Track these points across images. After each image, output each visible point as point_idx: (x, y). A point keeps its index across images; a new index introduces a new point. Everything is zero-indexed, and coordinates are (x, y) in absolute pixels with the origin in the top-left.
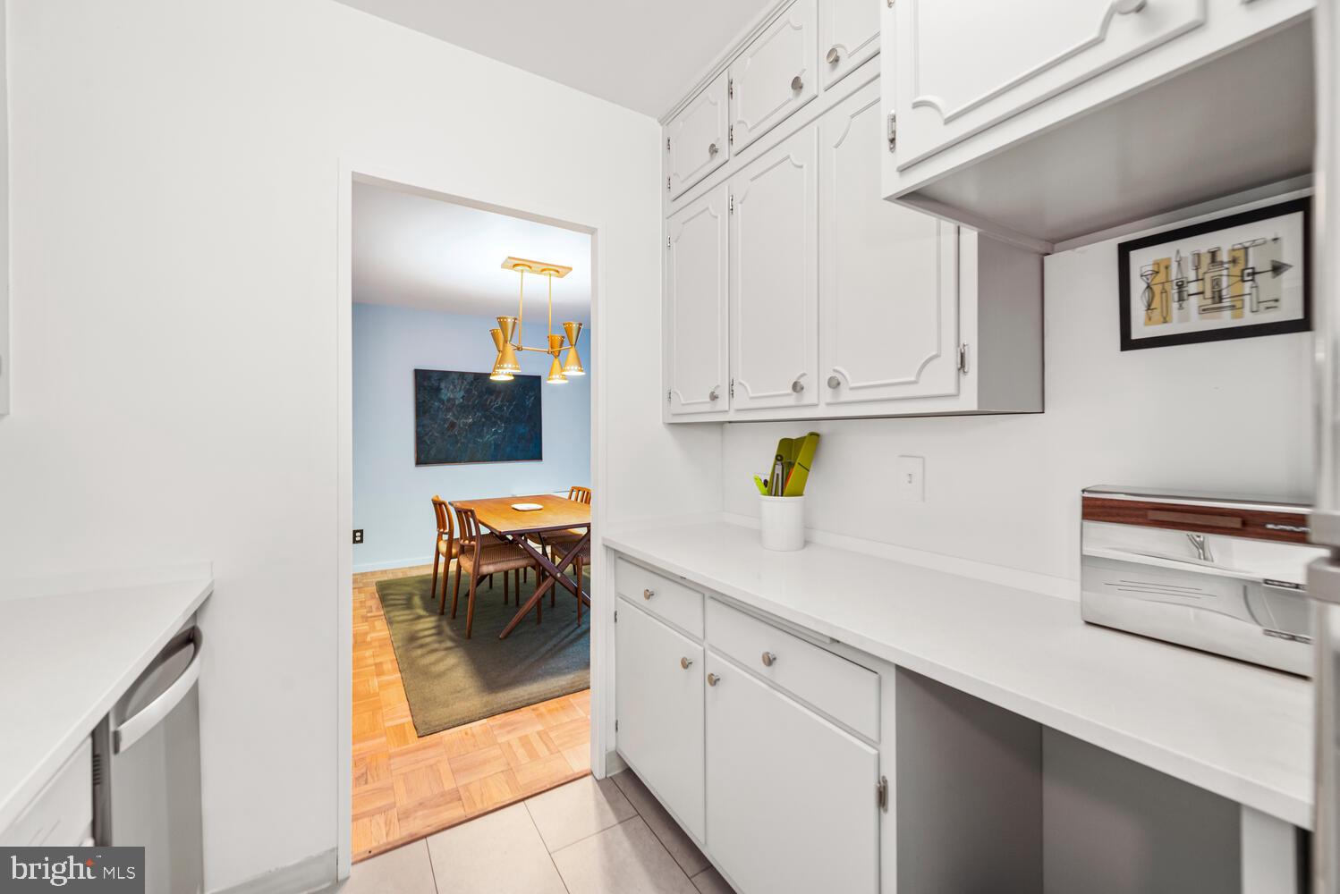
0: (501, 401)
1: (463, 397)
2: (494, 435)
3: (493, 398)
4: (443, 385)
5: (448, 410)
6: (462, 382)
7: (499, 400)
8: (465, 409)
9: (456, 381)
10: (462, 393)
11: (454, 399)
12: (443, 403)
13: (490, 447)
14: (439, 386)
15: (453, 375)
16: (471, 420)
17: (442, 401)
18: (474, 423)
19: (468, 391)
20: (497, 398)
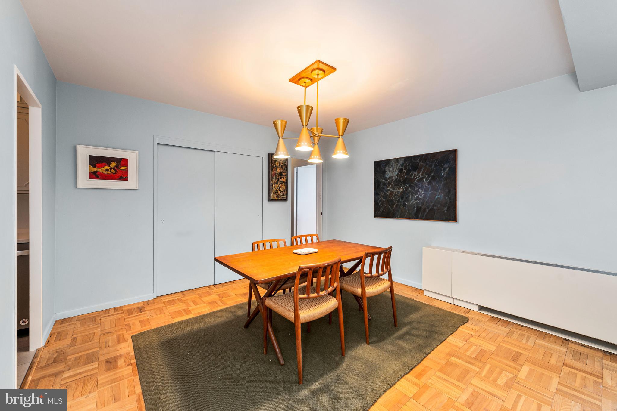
0: (422, 175)
1: (397, 175)
2: (416, 200)
3: (416, 173)
4: (387, 169)
5: (389, 184)
6: (397, 165)
7: (420, 174)
8: (398, 183)
9: (394, 165)
10: (397, 172)
11: (392, 177)
12: (387, 180)
13: (414, 208)
14: (385, 170)
15: (393, 162)
16: (402, 190)
17: (386, 179)
18: (403, 192)
19: (401, 171)
20: (418, 173)
